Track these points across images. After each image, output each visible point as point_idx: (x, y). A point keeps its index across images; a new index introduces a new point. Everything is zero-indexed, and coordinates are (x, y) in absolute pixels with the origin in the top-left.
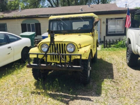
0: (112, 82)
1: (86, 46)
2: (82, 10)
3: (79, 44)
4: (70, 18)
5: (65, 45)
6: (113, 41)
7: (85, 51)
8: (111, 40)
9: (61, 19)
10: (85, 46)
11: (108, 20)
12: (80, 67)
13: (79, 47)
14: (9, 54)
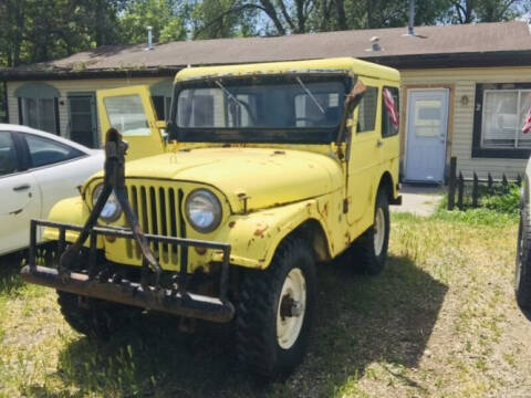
0: (399, 384)
1: (284, 205)
2: (376, 47)
3: (241, 195)
4: (255, 75)
5: (181, 193)
6: (490, 182)
7: (261, 228)
8: (483, 179)
9: (218, 78)
10: (277, 205)
11: (486, 91)
12: (216, 301)
13: (237, 207)
14: (17, 212)
